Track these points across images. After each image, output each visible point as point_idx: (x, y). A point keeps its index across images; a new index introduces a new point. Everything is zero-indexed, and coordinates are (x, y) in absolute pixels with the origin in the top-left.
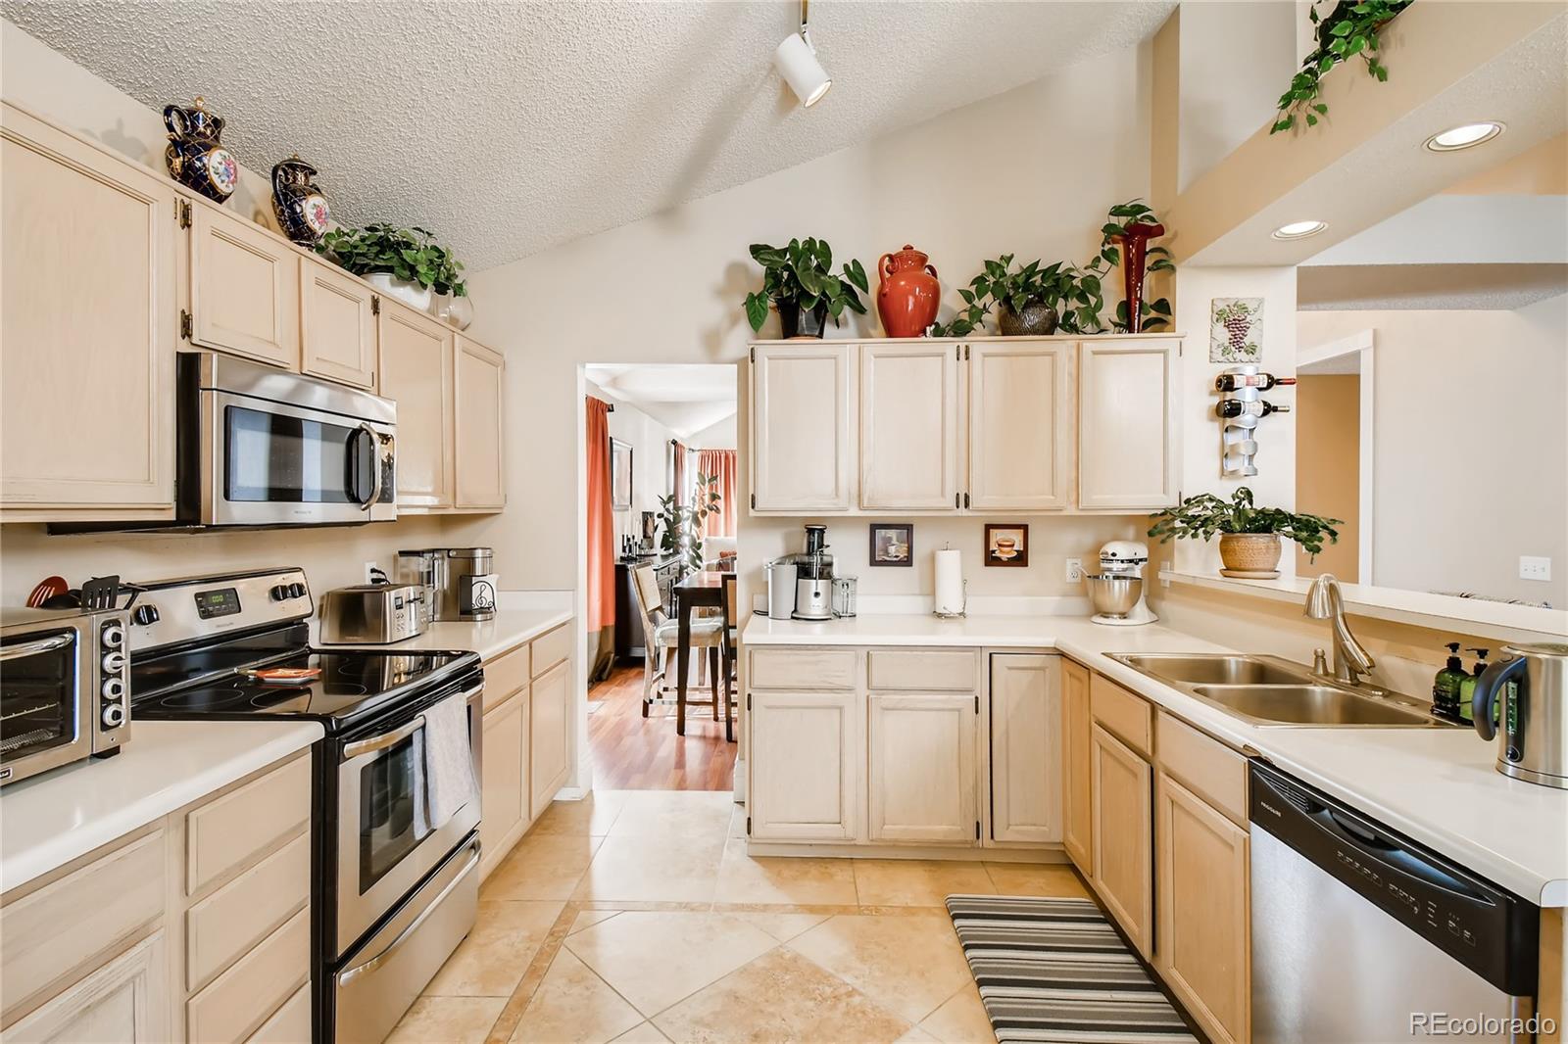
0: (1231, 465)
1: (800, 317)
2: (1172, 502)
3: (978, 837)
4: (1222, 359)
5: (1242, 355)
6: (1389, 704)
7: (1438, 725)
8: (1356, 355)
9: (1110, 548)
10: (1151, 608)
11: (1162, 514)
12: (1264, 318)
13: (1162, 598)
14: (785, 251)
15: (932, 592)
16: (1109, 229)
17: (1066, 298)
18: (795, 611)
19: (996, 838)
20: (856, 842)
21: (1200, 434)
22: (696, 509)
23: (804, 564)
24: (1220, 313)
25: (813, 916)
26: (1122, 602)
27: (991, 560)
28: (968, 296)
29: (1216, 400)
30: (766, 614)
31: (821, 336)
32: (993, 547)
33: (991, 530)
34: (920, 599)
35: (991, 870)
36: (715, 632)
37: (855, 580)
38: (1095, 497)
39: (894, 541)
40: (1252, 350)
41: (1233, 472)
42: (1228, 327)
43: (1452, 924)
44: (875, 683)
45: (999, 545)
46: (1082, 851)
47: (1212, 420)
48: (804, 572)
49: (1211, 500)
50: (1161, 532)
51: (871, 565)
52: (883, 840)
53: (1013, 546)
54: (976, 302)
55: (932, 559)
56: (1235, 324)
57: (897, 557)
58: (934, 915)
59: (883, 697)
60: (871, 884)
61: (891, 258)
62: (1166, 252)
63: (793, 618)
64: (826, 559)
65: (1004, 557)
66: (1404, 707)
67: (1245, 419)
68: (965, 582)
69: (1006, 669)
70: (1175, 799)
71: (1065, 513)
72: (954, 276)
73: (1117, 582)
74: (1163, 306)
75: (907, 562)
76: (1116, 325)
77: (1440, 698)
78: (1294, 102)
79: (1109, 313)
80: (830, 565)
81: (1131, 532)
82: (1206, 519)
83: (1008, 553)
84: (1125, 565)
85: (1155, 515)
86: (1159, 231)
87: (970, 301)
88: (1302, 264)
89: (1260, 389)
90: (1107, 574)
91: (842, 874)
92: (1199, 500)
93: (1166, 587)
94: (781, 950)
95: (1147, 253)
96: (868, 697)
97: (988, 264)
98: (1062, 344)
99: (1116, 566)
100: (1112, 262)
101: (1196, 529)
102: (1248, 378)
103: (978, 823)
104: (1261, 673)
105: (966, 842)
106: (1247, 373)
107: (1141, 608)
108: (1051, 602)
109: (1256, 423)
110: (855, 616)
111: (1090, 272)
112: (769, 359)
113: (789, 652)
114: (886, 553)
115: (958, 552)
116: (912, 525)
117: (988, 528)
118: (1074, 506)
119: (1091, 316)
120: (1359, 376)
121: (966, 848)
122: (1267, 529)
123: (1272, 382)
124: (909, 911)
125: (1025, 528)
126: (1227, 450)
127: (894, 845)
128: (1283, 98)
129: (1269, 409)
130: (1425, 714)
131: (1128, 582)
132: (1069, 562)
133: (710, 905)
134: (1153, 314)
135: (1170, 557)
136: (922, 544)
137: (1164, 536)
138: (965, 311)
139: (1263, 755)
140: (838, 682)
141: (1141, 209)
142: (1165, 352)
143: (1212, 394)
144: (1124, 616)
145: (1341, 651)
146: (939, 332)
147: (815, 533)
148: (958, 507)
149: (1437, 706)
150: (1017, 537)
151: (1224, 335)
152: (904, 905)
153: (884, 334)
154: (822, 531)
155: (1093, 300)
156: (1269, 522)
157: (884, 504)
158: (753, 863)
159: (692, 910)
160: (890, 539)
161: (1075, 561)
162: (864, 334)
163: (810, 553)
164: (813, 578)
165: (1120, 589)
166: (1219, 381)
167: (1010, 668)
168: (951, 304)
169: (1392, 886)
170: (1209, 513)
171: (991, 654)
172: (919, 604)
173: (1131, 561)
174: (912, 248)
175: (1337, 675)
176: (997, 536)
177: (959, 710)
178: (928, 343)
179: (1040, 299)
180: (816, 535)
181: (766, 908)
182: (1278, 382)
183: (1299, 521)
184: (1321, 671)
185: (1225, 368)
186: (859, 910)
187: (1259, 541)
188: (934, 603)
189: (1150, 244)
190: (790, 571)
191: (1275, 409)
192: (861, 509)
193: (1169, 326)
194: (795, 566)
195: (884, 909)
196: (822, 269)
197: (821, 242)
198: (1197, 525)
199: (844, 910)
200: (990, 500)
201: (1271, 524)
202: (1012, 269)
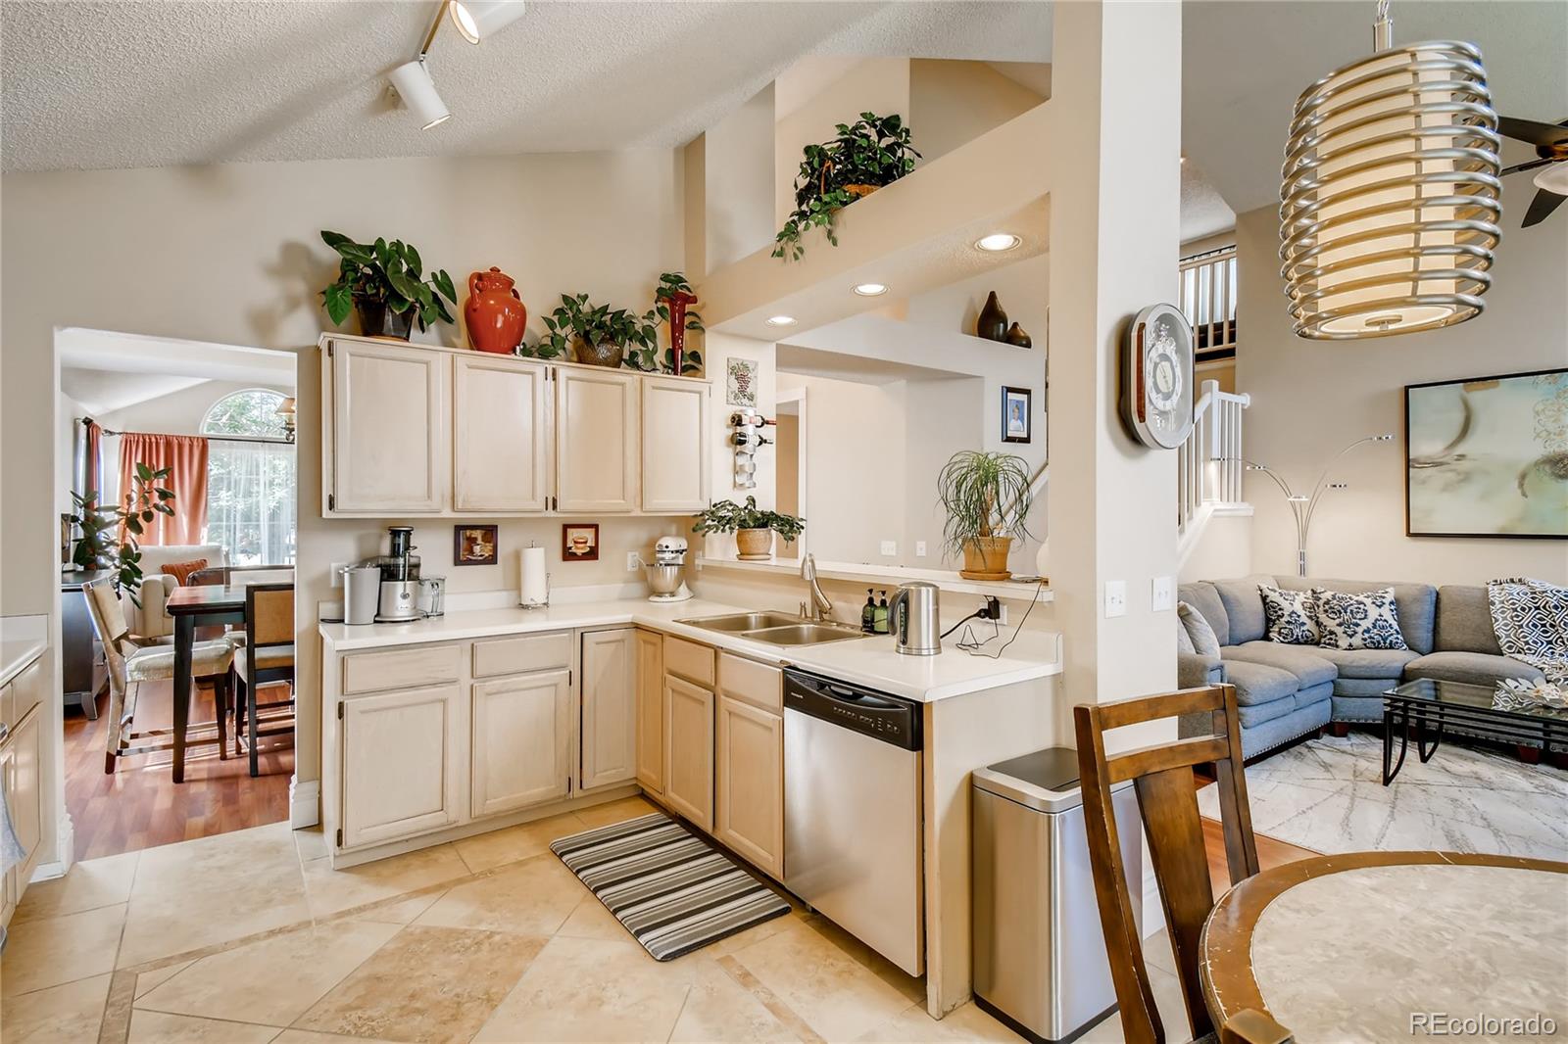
0: (740, 480)
1: (386, 317)
2: (706, 507)
3: (570, 790)
4: (734, 402)
5: (745, 401)
6: (839, 629)
7: (865, 636)
8: (797, 402)
9: (664, 542)
10: (689, 587)
11: (701, 515)
12: (759, 376)
13: (696, 579)
14: (372, 249)
15: (517, 586)
16: (660, 290)
17: (630, 339)
18: (378, 615)
19: (585, 787)
20: (460, 824)
21: (722, 455)
22: (134, 509)
23: (389, 566)
24: (733, 369)
25: (428, 896)
26: (672, 584)
27: (568, 555)
28: (551, 324)
29: (730, 432)
30: (342, 621)
31: (407, 339)
32: (570, 544)
33: (568, 530)
34: (504, 594)
35: (581, 815)
36: (222, 656)
37: (443, 580)
38: (655, 501)
39: (479, 541)
40: (751, 398)
41: (741, 485)
42: (737, 379)
43: (889, 726)
44: (479, 672)
45: (575, 542)
46: (654, 777)
47: (728, 446)
48: (389, 574)
49: (731, 504)
50: (701, 529)
51: (456, 564)
52: (485, 815)
53: (586, 542)
54: (558, 330)
55: (518, 557)
56: (741, 375)
57: (481, 556)
58: (544, 859)
59: (487, 684)
60: (476, 856)
61: (480, 277)
62: (699, 318)
63: (375, 622)
64: (413, 561)
65: (579, 552)
66: (848, 630)
67: (748, 447)
68: (548, 575)
69: (594, 645)
70: (731, 710)
71: (632, 514)
72: (538, 303)
73: (669, 568)
74: (696, 357)
75: (492, 560)
76: (665, 367)
77: (865, 621)
78: (785, 239)
79: (660, 357)
80: (417, 566)
81: (673, 529)
82: (730, 519)
83: (582, 549)
84: (674, 555)
85: (696, 516)
86: (694, 300)
87: (552, 329)
88: (779, 342)
89: (757, 427)
90: (661, 562)
91: (446, 857)
92: (722, 505)
93: (698, 571)
94: (409, 930)
95: (686, 315)
96: (472, 686)
97: (565, 298)
98: (627, 377)
99: (668, 556)
100: (663, 317)
101: (724, 526)
102: (750, 418)
103: (570, 779)
104: (769, 621)
105: (560, 797)
106: (749, 414)
107: (683, 588)
108: (617, 588)
109: (755, 451)
110: (442, 614)
111: (646, 322)
112: (351, 355)
113: (379, 654)
114: (472, 552)
115: (542, 550)
116: (496, 526)
117: (566, 527)
118: (639, 509)
119: (650, 356)
120: (798, 417)
121: (558, 803)
122: (764, 525)
123: (765, 422)
124: (520, 864)
125: (596, 527)
126: (738, 469)
127: (495, 817)
128: (779, 235)
129: (762, 441)
130: (858, 632)
131: (676, 568)
132: (630, 554)
133: (310, 923)
134: (690, 362)
135: (702, 548)
136: (506, 543)
137: (703, 532)
138: (547, 336)
139: (792, 664)
140: (442, 676)
141: (679, 280)
142: (700, 393)
143: (728, 427)
144: (673, 594)
145: (816, 601)
146: (526, 353)
147: (399, 534)
148: (547, 509)
149: (864, 627)
150: (589, 534)
151: (735, 385)
152: (514, 861)
153: (468, 346)
154: (408, 533)
155: (651, 346)
156: (764, 521)
157: (477, 506)
158: (342, 875)
159: (290, 931)
160: (476, 539)
161: (633, 553)
162: (447, 343)
163: (395, 553)
164: (398, 580)
165: (671, 573)
166: (733, 418)
167: (597, 643)
168: (535, 329)
169: (861, 717)
170: (731, 514)
171: (582, 634)
172: (504, 598)
173: (677, 552)
174: (499, 271)
175: (813, 617)
176: (573, 534)
177: (556, 685)
178: (516, 360)
179: (611, 338)
180: (402, 536)
181: (376, 905)
182: (768, 423)
183: (782, 519)
184: (803, 616)
185: (734, 409)
186: (474, 877)
187: (760, 533)
188: (520, 596)
189: (689, 307)
190: (372, 574)
191: (765, 442)
192: (454, 511)
193: (700, 374)
194: (379, 569)
195: (497, 870)
196: (414, 274)
197: (408, 246)
198: (724, 522)
199: (460, 881)
200: (573, 504)
201: (767, 522)
202: (585, 308)
